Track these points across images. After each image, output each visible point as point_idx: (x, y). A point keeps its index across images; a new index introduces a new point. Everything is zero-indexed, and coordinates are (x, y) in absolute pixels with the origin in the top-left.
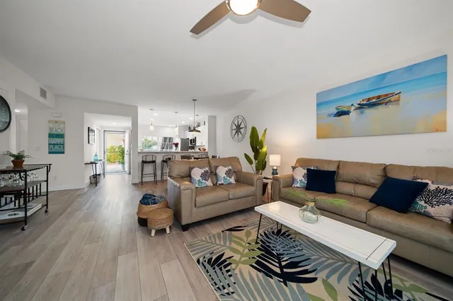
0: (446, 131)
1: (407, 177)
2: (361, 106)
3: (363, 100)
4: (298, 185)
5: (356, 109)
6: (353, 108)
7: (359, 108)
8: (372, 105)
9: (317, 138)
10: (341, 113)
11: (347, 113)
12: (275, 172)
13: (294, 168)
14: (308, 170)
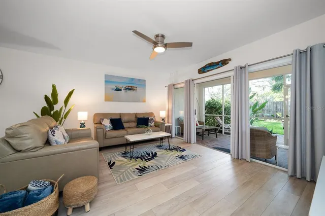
0: (145, 102)
1: (142, 117)
2: (126, 89)
3: (127, 86)
4: (109, 129)
6: (123, 89)
8: (130, 89)
9: (105, 101)
10: (118, 90)
11: (120, 90)
12: (83, 125)
13: (103, 120)
14: (111, 120)
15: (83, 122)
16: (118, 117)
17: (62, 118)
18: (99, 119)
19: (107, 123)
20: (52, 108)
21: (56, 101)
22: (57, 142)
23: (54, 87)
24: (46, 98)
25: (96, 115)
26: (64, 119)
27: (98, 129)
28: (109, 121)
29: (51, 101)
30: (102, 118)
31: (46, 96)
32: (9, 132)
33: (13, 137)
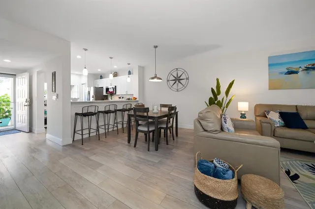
2: (307, 69)
3: (309, 65)
4: (278, 125)
5: (304, 70)
6: (301, 69)
7: (306, 70)
9: (269, 89)
10: (290, 73)
11: (296, 72)
12: (243, 116)
13: (268, 112)
14: (280, 113)
15: (243, 112)
16: (294, 111)
17: (224, 108)
18: (263, 111)
19: (275, 117)
20: (216, 98)
21: (219, 92)
22: (229, 130)
23: (218, 80)
24: (212, 90)
25: (257, 106)
26: (225, 109)
27: (263, 122)
28: (277, 115)
29: (216, 93)
30: (267, 109)
31: (212, 88)
32: (201, 115)
33: (202, 119)
